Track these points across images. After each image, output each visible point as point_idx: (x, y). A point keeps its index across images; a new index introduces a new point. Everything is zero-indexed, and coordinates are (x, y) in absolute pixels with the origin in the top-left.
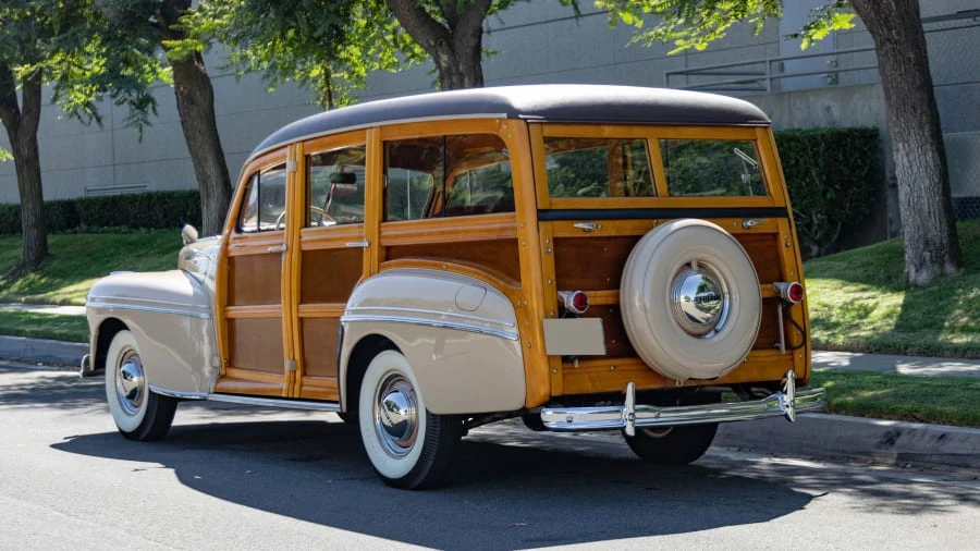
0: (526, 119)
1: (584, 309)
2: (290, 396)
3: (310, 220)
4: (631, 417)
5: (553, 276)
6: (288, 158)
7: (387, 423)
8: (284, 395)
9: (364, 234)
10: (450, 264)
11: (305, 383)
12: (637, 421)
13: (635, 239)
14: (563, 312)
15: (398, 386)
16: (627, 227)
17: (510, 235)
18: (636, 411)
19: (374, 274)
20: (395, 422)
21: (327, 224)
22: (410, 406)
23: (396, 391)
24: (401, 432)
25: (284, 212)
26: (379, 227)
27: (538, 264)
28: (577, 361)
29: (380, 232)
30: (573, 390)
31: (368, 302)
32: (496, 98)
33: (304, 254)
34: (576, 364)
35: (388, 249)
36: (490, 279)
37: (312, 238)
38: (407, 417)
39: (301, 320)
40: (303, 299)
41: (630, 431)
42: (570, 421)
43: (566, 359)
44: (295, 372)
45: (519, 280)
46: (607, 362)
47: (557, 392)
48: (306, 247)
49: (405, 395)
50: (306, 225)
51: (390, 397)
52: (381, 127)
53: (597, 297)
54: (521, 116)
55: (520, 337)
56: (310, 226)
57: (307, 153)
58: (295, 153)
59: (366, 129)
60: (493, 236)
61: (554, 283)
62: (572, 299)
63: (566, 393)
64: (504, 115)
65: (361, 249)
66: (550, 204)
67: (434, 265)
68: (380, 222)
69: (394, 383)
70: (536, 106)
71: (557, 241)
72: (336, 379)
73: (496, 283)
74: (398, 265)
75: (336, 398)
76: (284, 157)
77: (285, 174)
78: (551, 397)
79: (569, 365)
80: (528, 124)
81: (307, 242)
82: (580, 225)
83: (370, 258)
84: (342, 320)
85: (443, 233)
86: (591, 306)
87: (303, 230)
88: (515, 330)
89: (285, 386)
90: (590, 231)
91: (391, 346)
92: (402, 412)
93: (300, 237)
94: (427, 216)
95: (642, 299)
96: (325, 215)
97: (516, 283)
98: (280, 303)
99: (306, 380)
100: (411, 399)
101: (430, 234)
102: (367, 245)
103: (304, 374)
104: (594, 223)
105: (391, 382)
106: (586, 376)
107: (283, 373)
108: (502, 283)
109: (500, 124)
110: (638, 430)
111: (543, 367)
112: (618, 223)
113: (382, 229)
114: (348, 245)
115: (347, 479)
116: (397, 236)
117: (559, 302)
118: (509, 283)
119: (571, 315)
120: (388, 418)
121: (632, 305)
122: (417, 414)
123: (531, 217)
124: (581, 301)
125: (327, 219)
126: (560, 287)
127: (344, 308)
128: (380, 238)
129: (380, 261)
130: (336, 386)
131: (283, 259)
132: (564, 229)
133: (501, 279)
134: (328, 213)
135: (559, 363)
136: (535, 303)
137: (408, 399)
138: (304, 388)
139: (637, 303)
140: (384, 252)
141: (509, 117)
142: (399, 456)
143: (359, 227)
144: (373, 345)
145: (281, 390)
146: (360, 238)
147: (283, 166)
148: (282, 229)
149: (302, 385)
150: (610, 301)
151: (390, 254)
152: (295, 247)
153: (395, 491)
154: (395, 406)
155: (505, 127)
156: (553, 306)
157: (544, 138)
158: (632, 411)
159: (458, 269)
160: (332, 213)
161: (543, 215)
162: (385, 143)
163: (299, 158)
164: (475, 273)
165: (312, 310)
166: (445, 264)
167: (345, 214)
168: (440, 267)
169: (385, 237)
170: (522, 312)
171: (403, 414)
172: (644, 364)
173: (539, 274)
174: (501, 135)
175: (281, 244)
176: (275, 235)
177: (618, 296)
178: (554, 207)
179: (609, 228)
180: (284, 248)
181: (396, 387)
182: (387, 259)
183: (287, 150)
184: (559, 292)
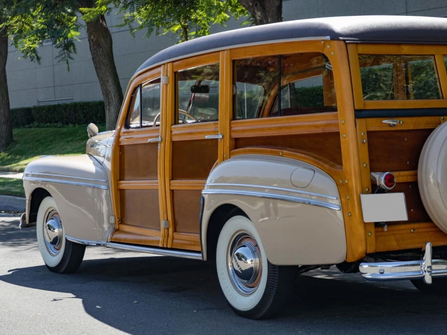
0: (344, 41)
1: (392, 186)
2: (165, 246)
3: (179, 119)
4: (429, 269)
5: (367, 162)
6: (162, 75)
7: (237, 269)
8: (160, 245)
9: (219, 129)
10: (284, 151)
11: (175, 237)
12: (433, 272)
13: (429, 132)
14: (375, 189)
15: (246, 242)
16: (421, 123)
17: (333, 129)
18: (433, 263)
19: (226, 159)
20: (244, 269)
21: (189, 121)
22: (255, 257)
23: (244, 246)
24: (248, 277)
25: (160, 113)
26: (230, 124)
27: (355, 152)
28: (386, 226)
29: (230, 128)
30: (382, 248)
31: (222, 179)
32: (320, 25)
33: (174, 143)
34: (386, 228)
35: (237, 140)
36: (318, 163)
37: (180, 132)
38: (253, 265)
39: (172, 191)
40: (173, 177)
41: (428, 280)
42: (382, 273)
43: (378, 225)
44: (168, 229)
45: (341, 164)
46: (408, 226)
47: (371, 250)
48: (175, 139)
49: (251, 249)
50: (176, 122)
51: (240, 251)
52: (230, 49)
53: (401, 176)
54: (341, 38)
55: (342, 208)
56: (179, 124)
57: (175, 71)
58: (167, 71)
59: (219, 51)
60: (320, 131)
61: (368, 166)
62: (383, 179)
63: (378, 250)
64: (328, 38)
65: (217, 139)
66: (365, 105)
67: (272, 152)
68: (231, 120)
69: (243, 239)
70: (352, 31)
71: (369, 133)
72: (199, 235)
73: (322, 166)
74: (245, 152)
75: (200, 250)
76: (159, 73)
77: (160, 87)
78: (366, 253)
79: (380, 229)
80: (346, 44)
81: (175, 135)
82: (385, 121)
83: (223, 148)
84: (203, 193)
85: (280, 128)
86: (398, 183)
87: (173, 126)
88: (337, 202)
89: (161, 239)
90: (394, 125)
91: (240, 212)
92: (249, 261)
93: (171, 132)
94: (258, 116)
95: (435, 177)
96: (187, 115)
97: (339, 166)
98: (157, 179)
99: (176, 235)
100: (256, 251)
101: (270, 129)
102: (221, 137)
103: (175, 230)
104: (398, 120)
105: (240, 239)
106: (392, 237)
107: (160, 230)
108: (326, 166)
109: (324, 45)
110: (434, 279)
111: (361, 230)
112: (415, 119)
113: (232, 126)
114: (207, 137)
115: (208, 309)
116: (243, 131)
117: (371, 180)
118: (332, 166)
119: (382, 191)
120: (239, 266)
121: (428, 182)
122: (260, 262)
123: (350, 115)
124: (389, 180)
125: (189, 119)
126: (373, 169)
127: (205, 183)
128: (231, 131)
129: (231, 150)
130: (199, 241)
131: (159, 147)
132: (374, 125)
133: (325, 162)
134: (190, 114)
135: (373, 229)
136: (354, 183)
137: (253, 252)
138: (175, 241)
139: (432, 180)
140: (234, 143)
141: (332, 39)
142: (248, 294)
143: (215, 124)
144: (226, 212)
145: (159, 241)
146: (216, 132)
147: (158, 81)
148: (158, 125)
149: (173, 239)
150: (410, 179)
151: (239, 144)
152: (168, 138)
153: (245, 321)
154: (243, 257)
155: (328, 46)
156: (367, 184)
157: (359, 54)
158: (430, 264)
159: (291, 155)
160: (193, 114)
161: (359, 114)
162: (234, 62)
163: (170, 74)
164: (305, 158)
165: (181, 184)
166: (280, 152)
167: (201, 114)
168: (278, 154)
169: (236, 131)
170: (343, 189)
171: (250, 263)
172: (436, 227)
173: (356, 159)
174: (325, 53)
175: (157, 137)
176: (153, 130)
177: (416, 175)
178: (367, 108)
179: (409, 124)
180: (159, 139)
181: (243, 243)
182: (236, 147)
183: (161, 69)
184: (373, 174)
